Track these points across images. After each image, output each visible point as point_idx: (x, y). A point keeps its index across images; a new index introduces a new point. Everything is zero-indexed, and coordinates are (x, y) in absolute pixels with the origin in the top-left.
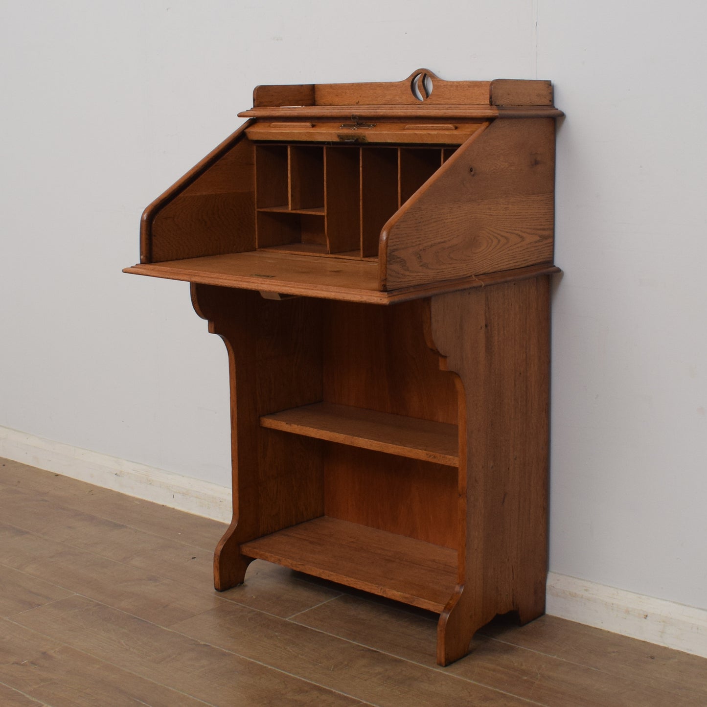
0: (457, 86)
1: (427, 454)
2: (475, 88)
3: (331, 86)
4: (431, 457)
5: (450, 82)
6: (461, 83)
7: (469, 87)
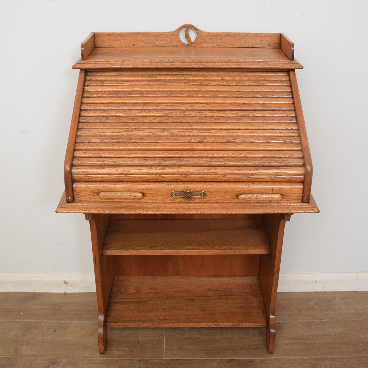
0: (216, 36)
1: (234, 251)
2: (230, 37)
3: (110, 34)
4: (237, 252)
5: (211, 33)
6: (219, 34)
7: (225, 36)
